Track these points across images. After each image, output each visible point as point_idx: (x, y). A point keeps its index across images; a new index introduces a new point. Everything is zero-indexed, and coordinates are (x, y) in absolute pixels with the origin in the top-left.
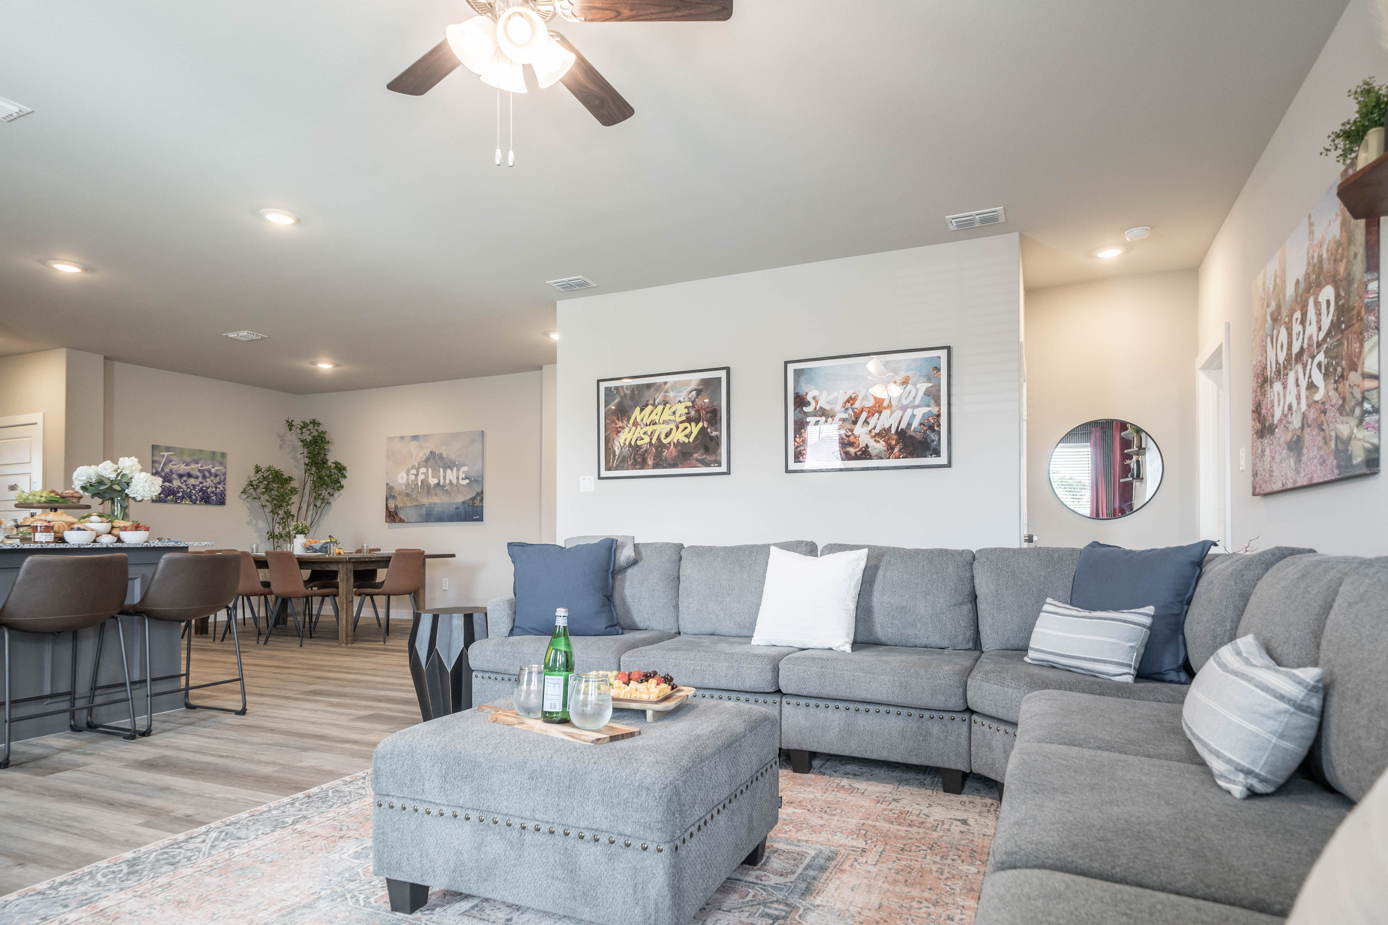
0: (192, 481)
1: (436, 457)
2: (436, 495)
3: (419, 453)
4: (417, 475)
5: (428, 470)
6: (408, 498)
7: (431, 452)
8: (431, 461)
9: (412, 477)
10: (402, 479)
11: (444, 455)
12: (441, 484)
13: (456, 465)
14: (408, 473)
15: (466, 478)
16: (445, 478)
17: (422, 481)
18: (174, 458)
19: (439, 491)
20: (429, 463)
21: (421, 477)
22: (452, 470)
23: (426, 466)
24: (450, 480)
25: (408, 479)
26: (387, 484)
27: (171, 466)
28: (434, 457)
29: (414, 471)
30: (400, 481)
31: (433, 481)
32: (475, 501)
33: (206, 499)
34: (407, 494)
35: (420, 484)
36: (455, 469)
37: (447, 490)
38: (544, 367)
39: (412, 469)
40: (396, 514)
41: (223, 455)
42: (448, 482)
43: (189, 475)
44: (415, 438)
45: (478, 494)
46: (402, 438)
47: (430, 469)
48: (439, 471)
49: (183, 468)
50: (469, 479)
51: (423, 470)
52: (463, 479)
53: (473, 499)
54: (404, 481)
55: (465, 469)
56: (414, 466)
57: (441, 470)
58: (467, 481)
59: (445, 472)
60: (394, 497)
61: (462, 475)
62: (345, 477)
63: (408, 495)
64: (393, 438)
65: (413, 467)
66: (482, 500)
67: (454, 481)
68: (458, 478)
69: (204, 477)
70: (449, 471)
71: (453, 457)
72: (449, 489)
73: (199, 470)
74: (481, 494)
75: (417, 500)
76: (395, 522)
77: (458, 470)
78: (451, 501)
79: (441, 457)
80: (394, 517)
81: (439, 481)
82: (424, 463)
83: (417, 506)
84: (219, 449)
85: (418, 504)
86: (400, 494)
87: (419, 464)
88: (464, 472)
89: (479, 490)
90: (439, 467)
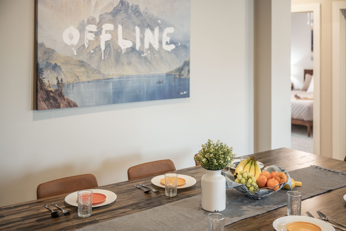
1: (130, 11)
2: (129, 64)
4: (98, 34)
5: (116, 27)
6: (83, 69)
7: (123, 3)
8: (122, 15)
9: (91, 37)
10: (71, 38)
12: (137, 48)
13: (158, 24)
14: (82, 29)
15: (172, 42)
16: (142, 40)
17: (108, 44)
19: (134, 58)
20: (120, 18)
21: (105, 37)
22: (152, 30)
23: (113, 22)
24: (150, 45)
25: (82, 39)
28: (126, 11)
29: (93, 28)
30: (67, 40)
31: (124, 44)
32: (183, 72)
34: (82, 62)
35: (103, 47)
36: (157, 30)
37: (145, 58)
39: (89, 23)
40: (61, 95)
42: (147, 46)
47: (120, 27)
48: (134, 31)
50: (175, 43)
51: (108, 27)
52: (167, 43)
53: (180, 70)
54: (75, 41)
55: (170, 30)
56: (94, 19)
57: (137, 29)
58: (173, 47)
59: (142, 32)
60: (55, 67)
61: (166, 39)
63: (82, 64)
65: (91, 21)
66: (189, 71)
67: (156, 46)
68: (160, 42)
70: (148, 31)
71: (154, 13)
72: (149, 57)
74: (187, 64)
75: (99, 73)
76: (59, 107)
77: (161, 30)
78: (152, 73)
79: (136, 11)
80: (55, 100)
81: (134, 44)
82: (110, 17)
83: (98, 80)
85: (100, 77)
86: (67, 62)
87: (101, 18)
89: (186, 60)
90: (134, 24)
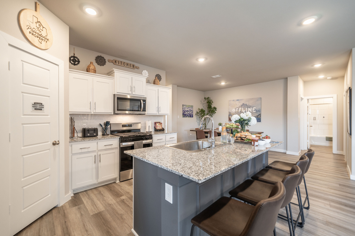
0: (188, 112)
3: (239, 104)
4: (238, 110)
5: (242, 108)
7: (243, 104)
8: (243, 106)
9: (237, 110)
11: (247, 104)
14: (235, 109)
15: (255, 110)
17: (240, 111)
18: (186, 107)
20: (242, 106)
21: (240, 110)
22: (250, 108)
25: (235, 110)
26: (229, 112)
27: (185, 109)
28: (244, 105)
33: (190, 116)
36: (251, 108)
38: (288, 78)
39: (237, 108)
41: (193, 106)
43: (188, 111)
44: (238, 100)
45: (259, 115)
46: (233, 100)
49: (187, 110)
54: (234, 111)
55: (255, 108)
57: (246, 108)
58: (256, 111)
59: (248, 109)
61: (253, 109)
62: (216, 110)
64: (231, 101)
66: (260, 116)
68: (252, 110)
69: (190, 111)
70: (249, 109)
71: (250, 105)
73: (190, 110)
77: (252, 108)
79: (246, 105)
81: (246, 111)
84: (192, 105)
88: (254, 109)
89: (260, 113)
90: (246, 107)
